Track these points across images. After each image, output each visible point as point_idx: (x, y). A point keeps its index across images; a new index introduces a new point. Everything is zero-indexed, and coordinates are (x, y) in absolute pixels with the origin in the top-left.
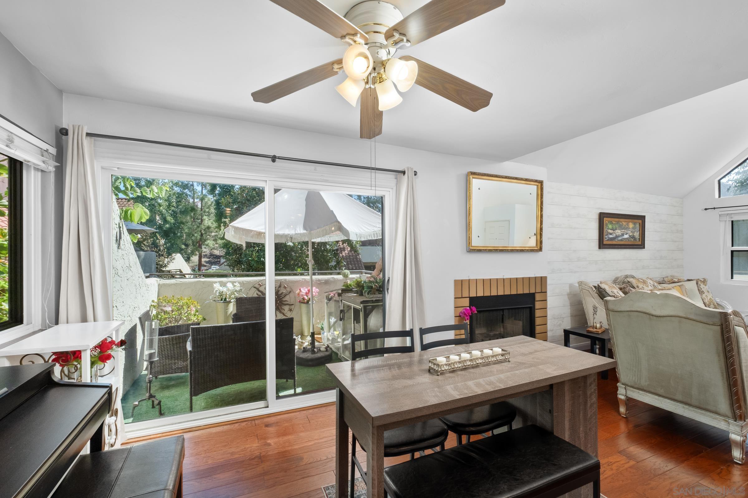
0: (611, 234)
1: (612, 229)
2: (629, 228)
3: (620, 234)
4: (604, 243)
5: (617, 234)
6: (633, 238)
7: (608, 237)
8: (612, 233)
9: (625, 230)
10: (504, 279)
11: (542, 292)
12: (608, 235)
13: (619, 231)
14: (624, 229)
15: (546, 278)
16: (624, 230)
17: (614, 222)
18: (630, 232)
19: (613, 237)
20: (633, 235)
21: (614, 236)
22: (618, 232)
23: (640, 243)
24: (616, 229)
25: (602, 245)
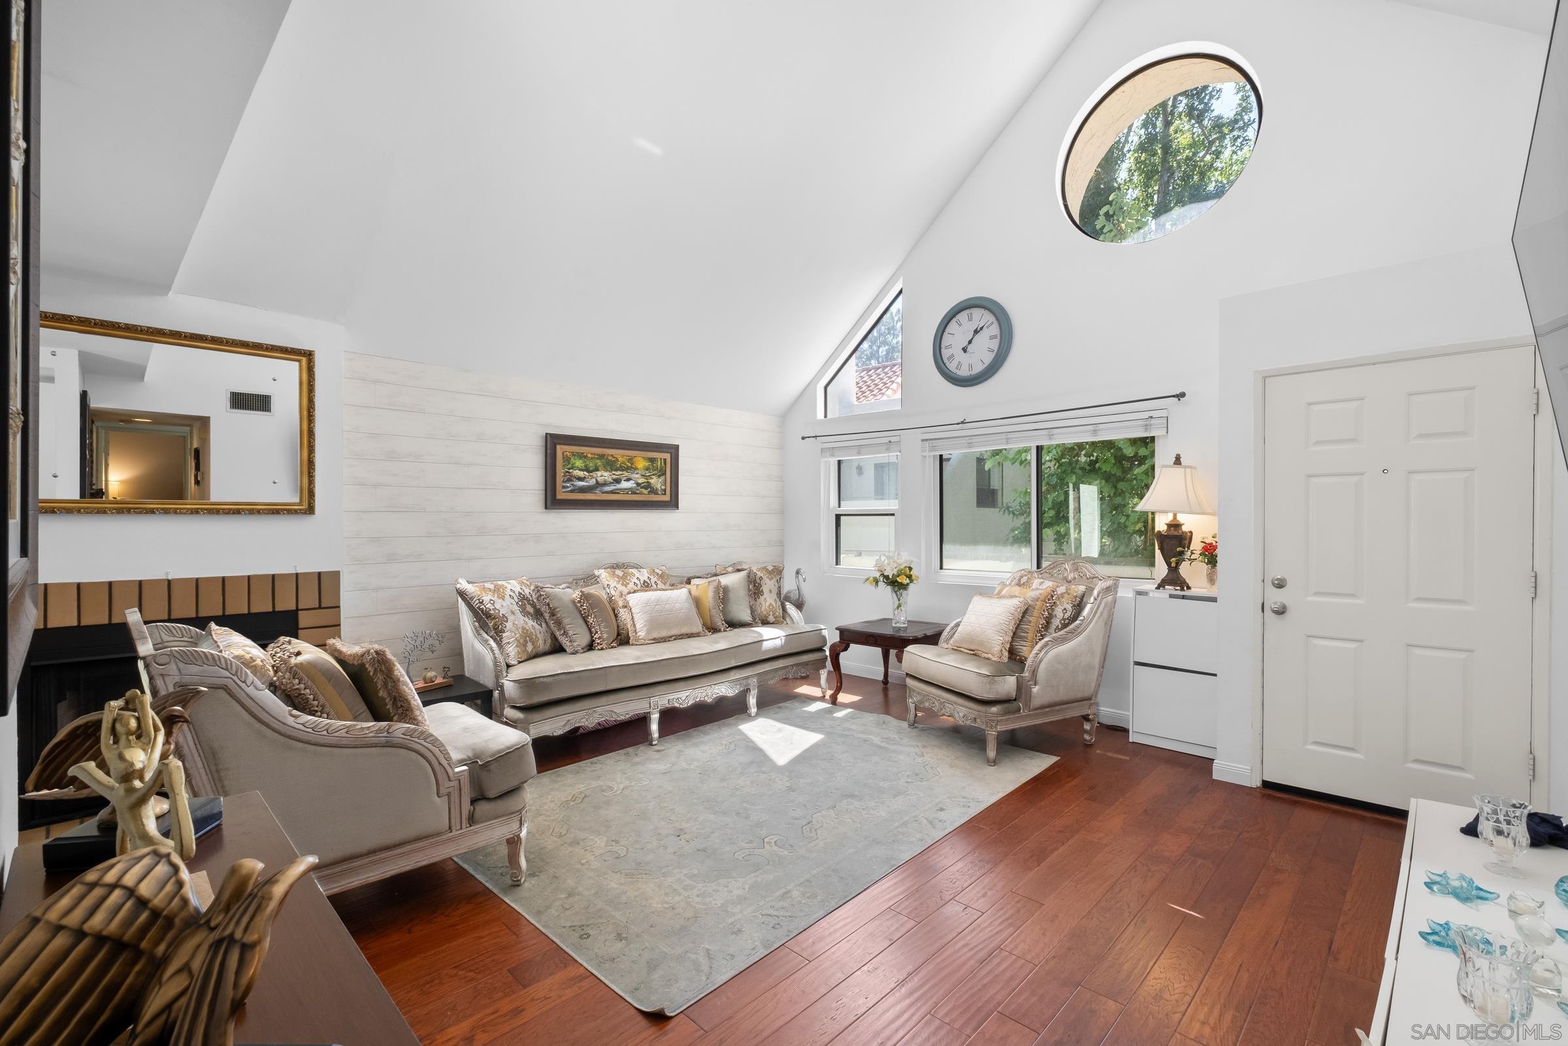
0: (580, 479)
1: (587, 469)
2: (636, 469)
3: (610, 480)
4: (559, 497)
5: (599, 479)
6: (646, 489)
7: (573, 485)
8: (585, 478)
9: (625, 472)
10: (169, 581)
11: (320, 607)
12: (572, 481)
13: (606, 474)
14: (623, 470)
15: (336, 575)
16: (619, 473)
17: (589, 455)
18: (637, 476)
19: (589, 486)
20: (648, 482)
21: (592, 482)
22: (604, 475)
23: (667, 498)
24: (597, 469)
25: (553, 501)
